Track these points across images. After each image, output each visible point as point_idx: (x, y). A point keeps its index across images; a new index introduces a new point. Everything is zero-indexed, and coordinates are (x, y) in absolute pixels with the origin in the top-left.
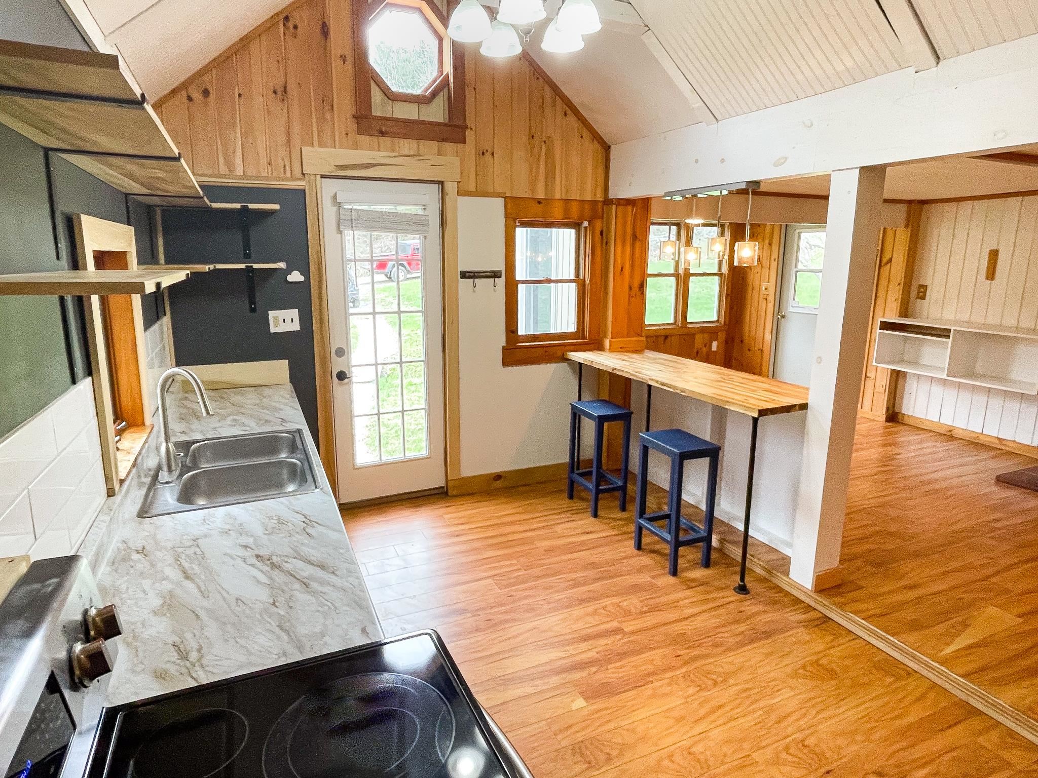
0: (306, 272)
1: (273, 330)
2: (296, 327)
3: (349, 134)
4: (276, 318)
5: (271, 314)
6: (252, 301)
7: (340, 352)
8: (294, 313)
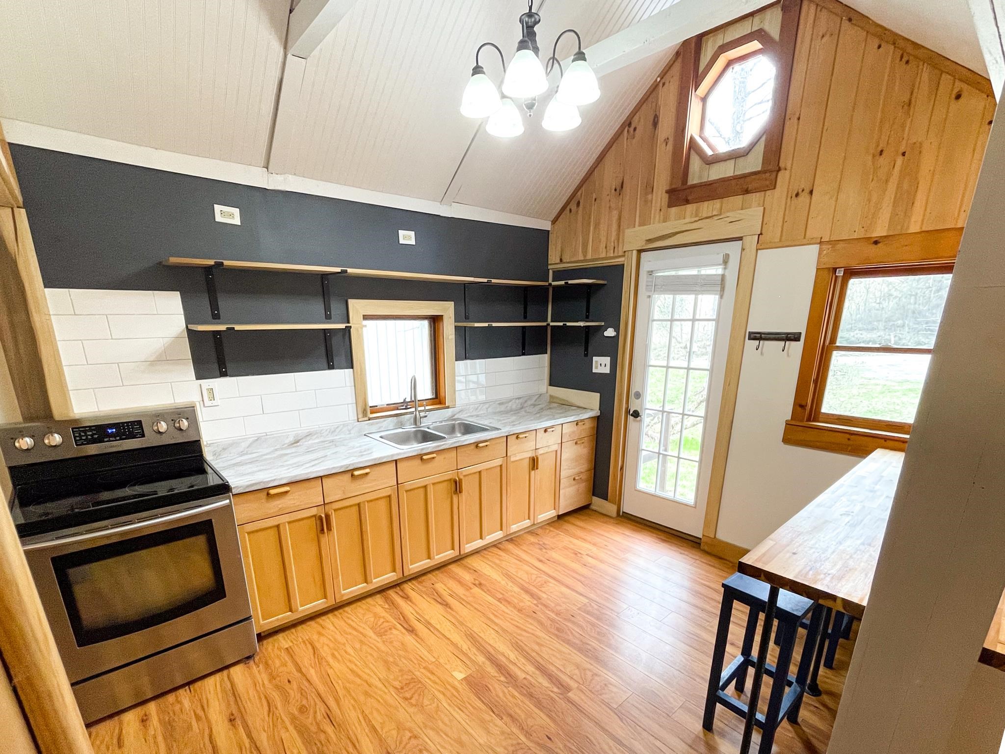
0: (617, 330)
1: (594, 371)
2: (607, 370)
3: (662, 210)
4: (596, 362)
5: (595, 359)
6: (586, 349)
7: (638, 395)
8: (607, 360)
